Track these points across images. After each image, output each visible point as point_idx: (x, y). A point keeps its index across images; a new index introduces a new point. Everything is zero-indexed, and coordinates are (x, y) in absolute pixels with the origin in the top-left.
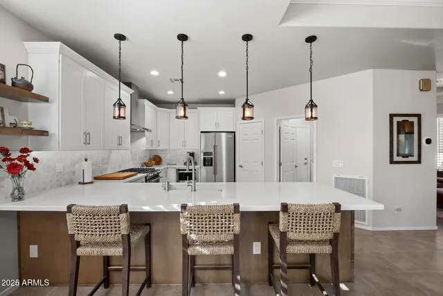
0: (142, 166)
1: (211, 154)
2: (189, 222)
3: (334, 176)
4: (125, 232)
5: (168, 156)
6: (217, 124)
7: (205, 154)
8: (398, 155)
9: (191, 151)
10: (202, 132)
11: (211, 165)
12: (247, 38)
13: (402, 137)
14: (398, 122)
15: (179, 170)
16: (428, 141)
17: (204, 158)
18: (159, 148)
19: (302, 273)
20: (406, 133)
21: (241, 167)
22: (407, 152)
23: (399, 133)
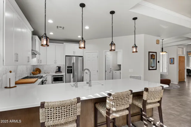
0: (31, 75)
1: (71, 67)
2: (112, 102)
3: (129, 75)
4: (79, 114)
5: (45, 69)
6: (74, 52)
7: (68, 67)
8: (151, 67)
9: (59, 66)
10: (66, 56)
11: (71, 73)
12: (112, 13)
13: (152, 60)
14: (151, 55)
15: (53, 76)
16: (159, 62)
17: (68, 69)
18: (41, 64)
19: (139, 117)
20: (153, 59)
21: (86, 73)
22: (153, 66)
23: (151, 59)
